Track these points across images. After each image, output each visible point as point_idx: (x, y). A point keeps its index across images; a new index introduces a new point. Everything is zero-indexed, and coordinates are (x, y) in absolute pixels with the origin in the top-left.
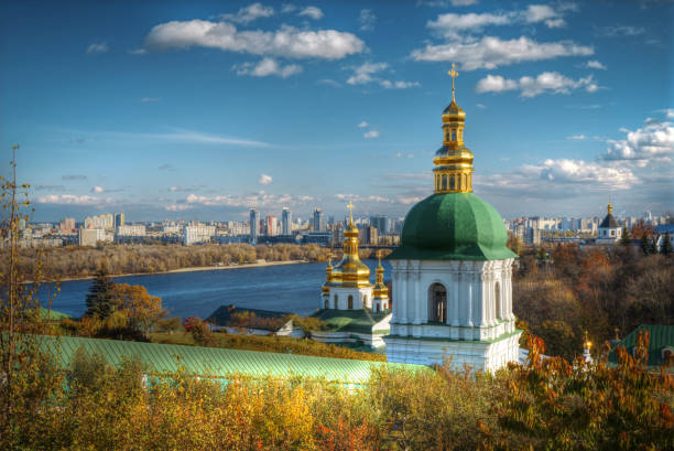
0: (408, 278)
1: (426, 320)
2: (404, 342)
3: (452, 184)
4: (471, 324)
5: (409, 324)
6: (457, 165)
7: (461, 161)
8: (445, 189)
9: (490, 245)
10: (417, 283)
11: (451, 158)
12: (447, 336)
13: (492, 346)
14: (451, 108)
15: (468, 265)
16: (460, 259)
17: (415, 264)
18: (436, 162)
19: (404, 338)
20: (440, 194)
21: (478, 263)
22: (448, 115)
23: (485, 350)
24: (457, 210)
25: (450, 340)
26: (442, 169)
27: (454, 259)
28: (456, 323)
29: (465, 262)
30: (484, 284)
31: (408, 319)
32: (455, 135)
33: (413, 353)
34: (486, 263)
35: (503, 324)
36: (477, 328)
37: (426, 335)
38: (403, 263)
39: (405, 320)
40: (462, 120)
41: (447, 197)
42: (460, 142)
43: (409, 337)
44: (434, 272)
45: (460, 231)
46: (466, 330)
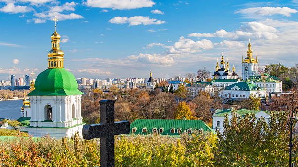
0: (36, 103)
1: (44, 120)
2: (35, 129)
3: (55, 65)
4: (61, 121)
5: (37, 122)
6: (57, 57)
7: (58, 55)
8: (52, 67)
9: (69, 89)
10: (40, 105)
11: (54, 54)
13: (69, 129)
14: (55, 34)
15: (60, 97)
16: (56, 95)
17: (39, 97)
18: (49, 56)
19: (35, 127)
20: (50, 69)
21: (63, 97)
23: (66, 131)
24: (56, 75)
25: (53, 127)
26: (50, 58)
27: (54, 95)
28: (55, 121)
29: (58, 96)
30: (66, 105)
31: (37, 119)
32: (56, 45)
33: (38, 133)
34: (66, 96)
35: (76, 121)
36: (63, 122)
37: (44, 126)
38: (34, 97)
39: (35, 120)
40: (59, 39)
41: (52, 70)
42: (58, 48)
43: (37, 127)
44: (47, 100)
45: (56, 84)
46: (59, 124)
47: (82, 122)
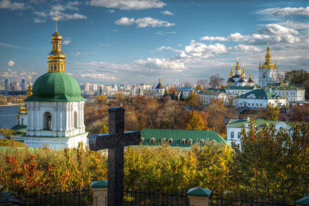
0: (34, 110)
1: (42, 129)
2: (32, 138)
3: (55, 68)
4: (61, 130)
5: (34, 130)
6: (57, 60)
7: (59, 58)
8: (52, 70)
9: (71, 95)
10: (38, 113)
11: (55, 57)
12: (51, 135)
13: (70, 139)
14: (55, 35)
15: (60, 104)
16: (57, 102)
17: (37, 103)
18: (49, 58)
19: (32, 136)
20: (50, 72)
21: (65, 103)
22: (53, 37)
23: (67, 141)
24: (56, 80)
25: (52, 137)
26: (50, 61)
27: (54, 101)
28: (55, 129)
29: (59, 103)
30: (67, 113)
31: (34, 128)
32: (57, 46)
33: (35, 143)
34: (68, 103)
35: (78, 130)
36: (64, 131)
37: (42, 135)
38: (32, 103)
39: (32, 129)
40: (60, 40)
41: (53, 74)
42: (59, 50)
43: (35, 136)
44: (46, 107)
45: (57, 89)
46: (59, 132)
47: (84, 131)
